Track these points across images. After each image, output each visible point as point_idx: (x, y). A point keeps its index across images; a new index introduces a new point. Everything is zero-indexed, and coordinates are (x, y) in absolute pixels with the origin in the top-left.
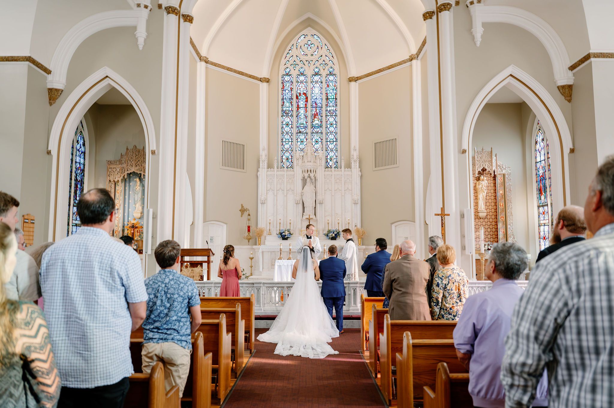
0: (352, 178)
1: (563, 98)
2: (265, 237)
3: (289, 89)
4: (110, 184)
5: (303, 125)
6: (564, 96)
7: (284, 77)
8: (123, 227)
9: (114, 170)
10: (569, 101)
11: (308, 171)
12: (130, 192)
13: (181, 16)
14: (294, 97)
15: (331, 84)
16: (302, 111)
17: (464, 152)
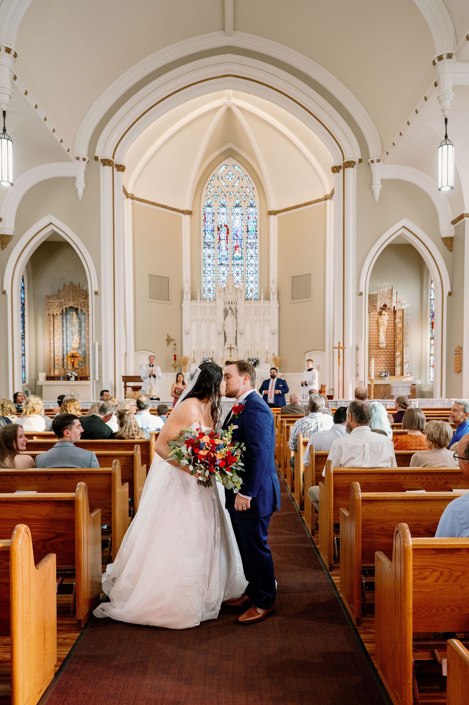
0: (270, 310)
1: (446, 247)
2: (190, 365)
3: (211, 221)
4: (49, 317)
5: (224, 257)
6: (447, 246)
7: (206, 208)
8: (63, 356)
9: (53, 304)
10: (451, 251)
11: (229, 303)
12: (68, 325)
13: (114, 166)
14: (216, 229)
15: (251, 216)
16: (223, 243)
17: (361, 294)
